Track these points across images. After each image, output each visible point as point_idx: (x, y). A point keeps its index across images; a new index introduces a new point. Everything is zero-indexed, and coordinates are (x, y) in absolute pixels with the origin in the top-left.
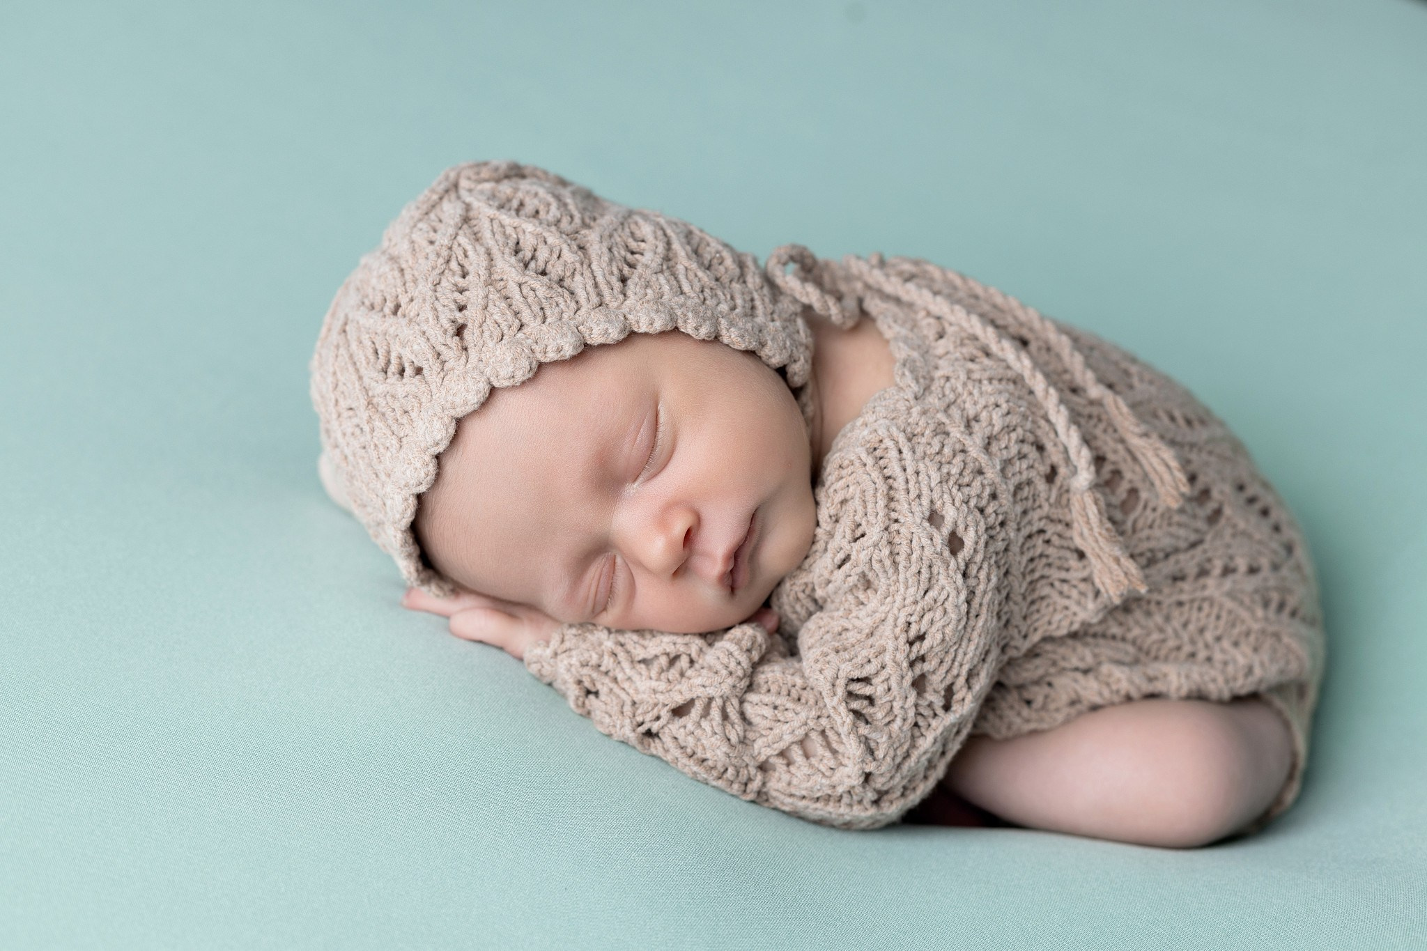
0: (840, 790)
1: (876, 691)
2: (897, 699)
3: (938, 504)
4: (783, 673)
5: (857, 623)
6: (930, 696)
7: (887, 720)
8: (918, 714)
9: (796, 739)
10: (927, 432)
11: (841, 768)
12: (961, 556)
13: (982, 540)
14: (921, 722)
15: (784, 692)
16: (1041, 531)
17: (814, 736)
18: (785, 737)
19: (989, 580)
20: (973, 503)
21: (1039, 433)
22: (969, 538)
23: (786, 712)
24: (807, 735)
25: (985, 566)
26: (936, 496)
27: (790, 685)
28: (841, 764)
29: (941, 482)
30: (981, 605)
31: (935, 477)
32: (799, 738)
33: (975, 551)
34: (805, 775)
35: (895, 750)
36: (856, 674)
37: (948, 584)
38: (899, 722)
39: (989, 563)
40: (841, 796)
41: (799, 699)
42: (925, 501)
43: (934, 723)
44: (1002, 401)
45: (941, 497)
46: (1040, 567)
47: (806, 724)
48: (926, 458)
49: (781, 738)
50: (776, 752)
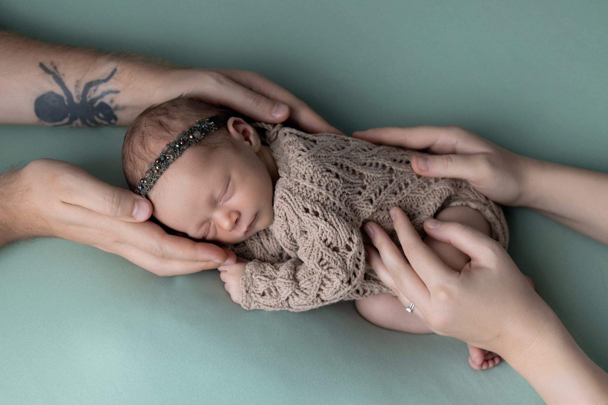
0: (338, 288)
1: (326, 260)
2: (333, 257)
3: (305, 206)
4: (304, 270)
5: (307, 245)
6: (341, 251)
7: (336, 264)
8: (341, 256)
9: (320, 284)
10: (293, 186)
11: (334, 283)
12: (320, 216)
13: (322, 208)
14: (344, 258)
15: (308, 274)
16: (344, 192)
17: (324, 279)
18: (317, 285)
19: (333, 216)
20: (314, 200)
21: (327, 167)
22: (318, 210)
23: (313, 279)
24: (322, 280)
25: (329, 213)
26: (303, 204)
27: (309, 272)
28: (333, 281)
29: (303, 199)
30: (336, 223)
31: (301, 199)
32: (321, 282)
33: (322, 212)
34: (327, 291)
35: (343, 269)
36: (318, 260)
37: (322, 224)
38: (339, 262)
39: (330, 212)
40: (339, 289)
41: (313, 273)
42: (301, 207)
43: (347, 256)
44: (310, 164)
45: (305, 203)
46: (349, 202)
47: (320, 278)
48: (296, 194)
49: (317, 286)
50: (318, 290)
